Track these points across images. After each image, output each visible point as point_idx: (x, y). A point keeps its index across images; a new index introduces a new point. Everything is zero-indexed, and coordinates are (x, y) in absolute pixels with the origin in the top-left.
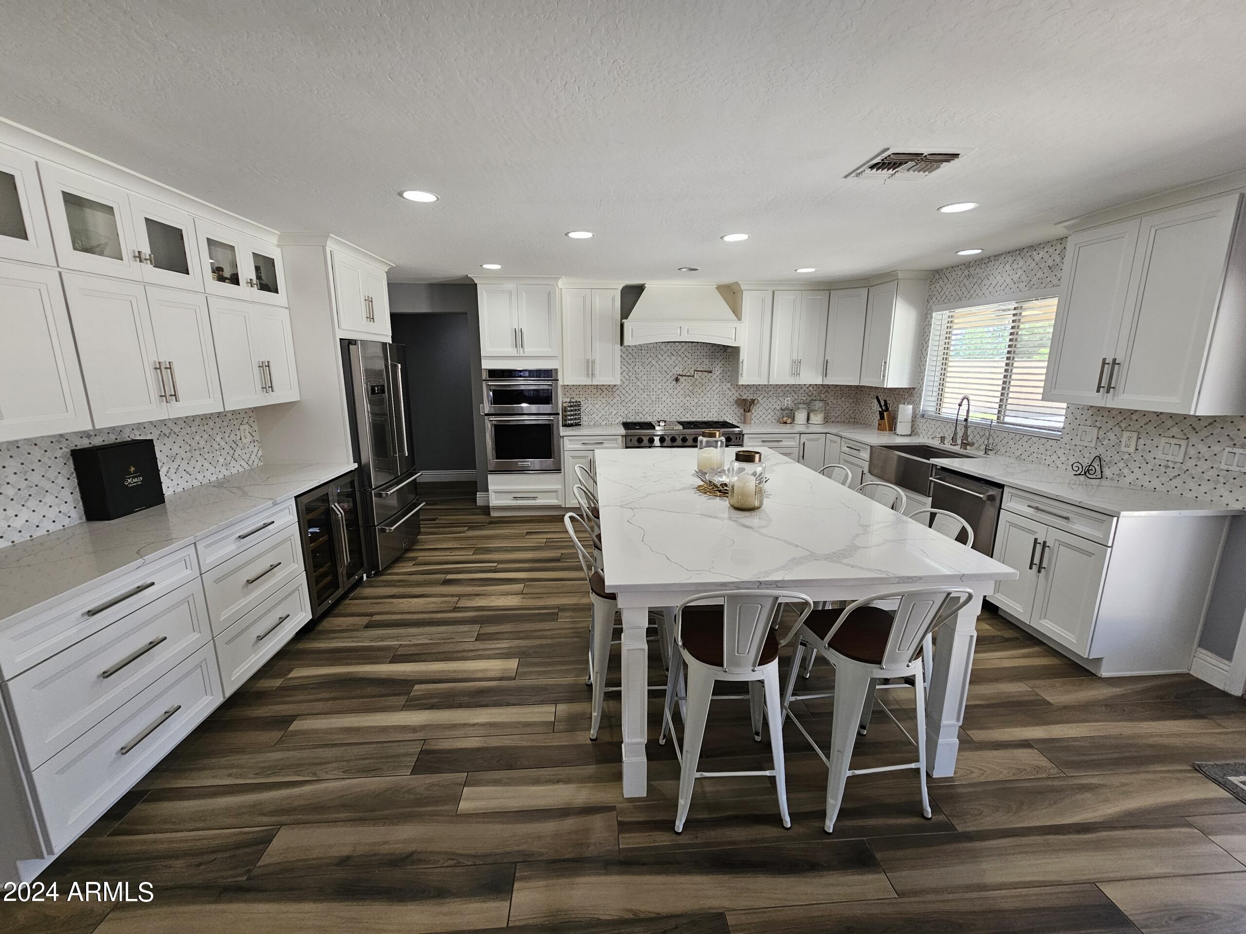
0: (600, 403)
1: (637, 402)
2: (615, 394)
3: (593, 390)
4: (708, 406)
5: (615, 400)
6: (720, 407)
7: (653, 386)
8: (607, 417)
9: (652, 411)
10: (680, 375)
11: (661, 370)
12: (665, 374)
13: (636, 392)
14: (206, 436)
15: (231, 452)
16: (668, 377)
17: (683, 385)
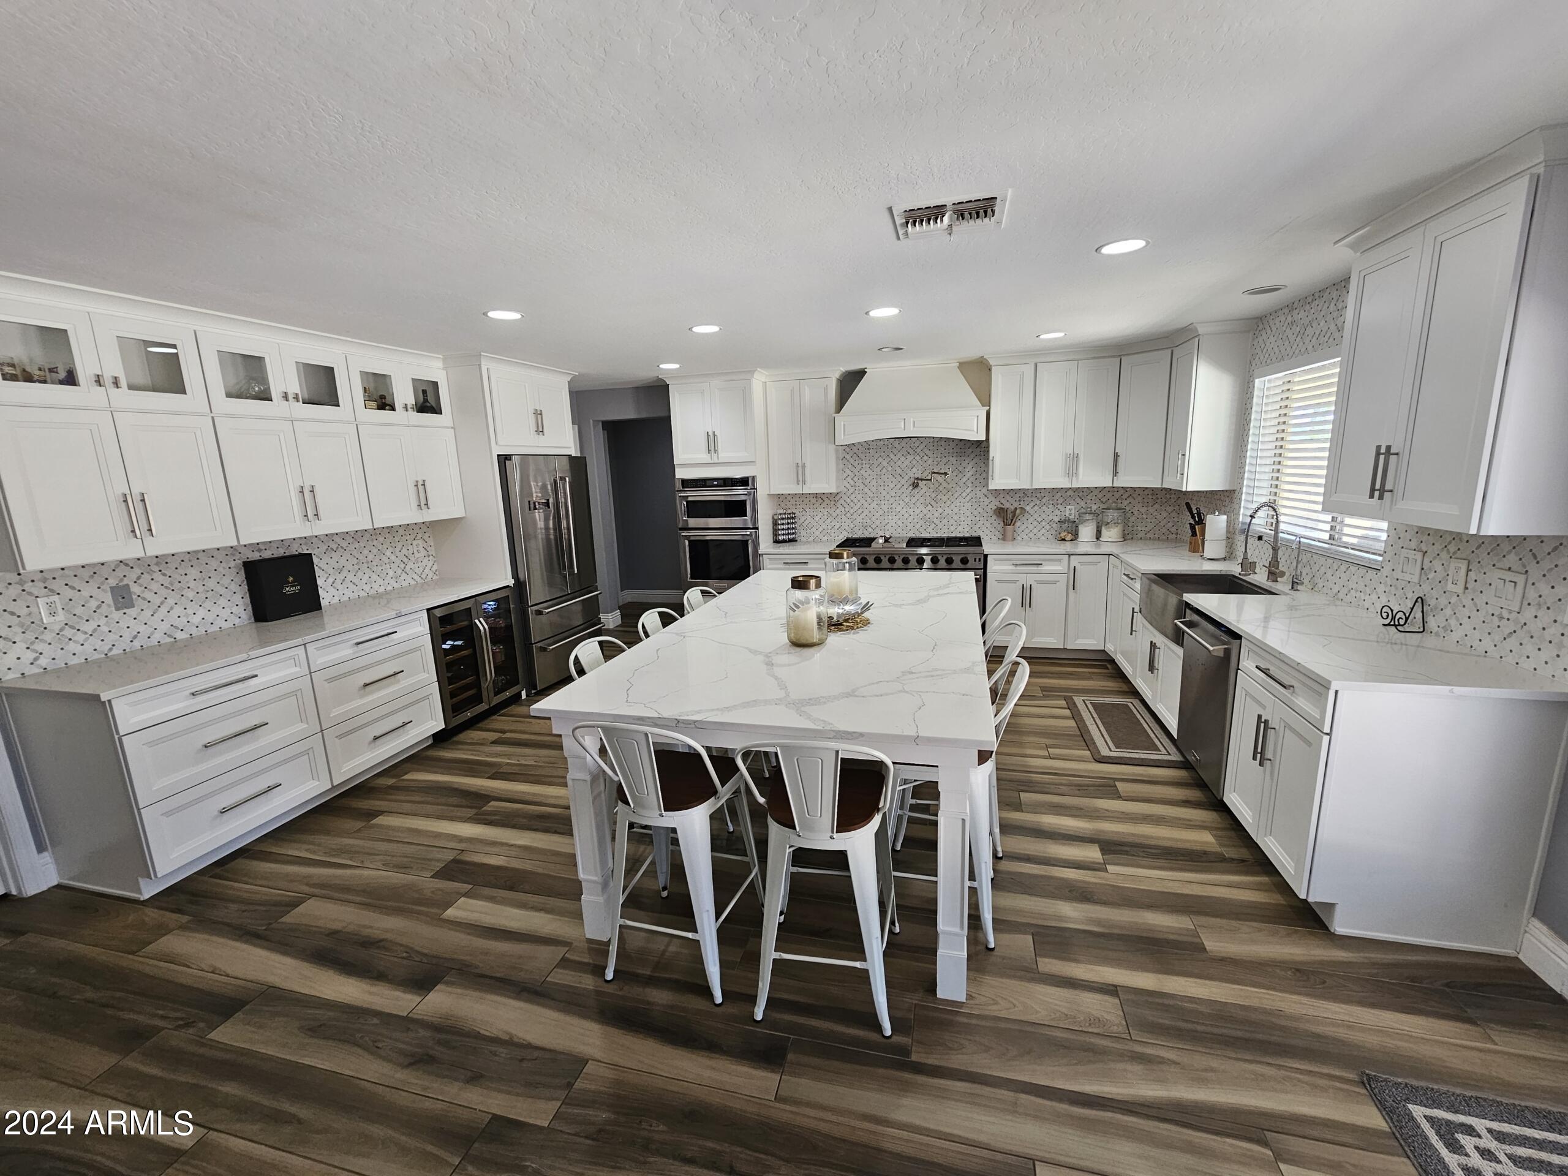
0: (820, 515)
1: (864, 514)
2: (838, 505)
3: (811, 499)
4: (956, 518)
5: (838, 511)
6: (974, 519)
7: (884, 493)
8: (829, 531)
9: (884, 524)
10: (917, 479)
11: (893, 473)
12: (899, 478)
13: (862, 501)
14: (375, 551)
15: (402, 566)
16: (903, 481)
17: (923, 492)
